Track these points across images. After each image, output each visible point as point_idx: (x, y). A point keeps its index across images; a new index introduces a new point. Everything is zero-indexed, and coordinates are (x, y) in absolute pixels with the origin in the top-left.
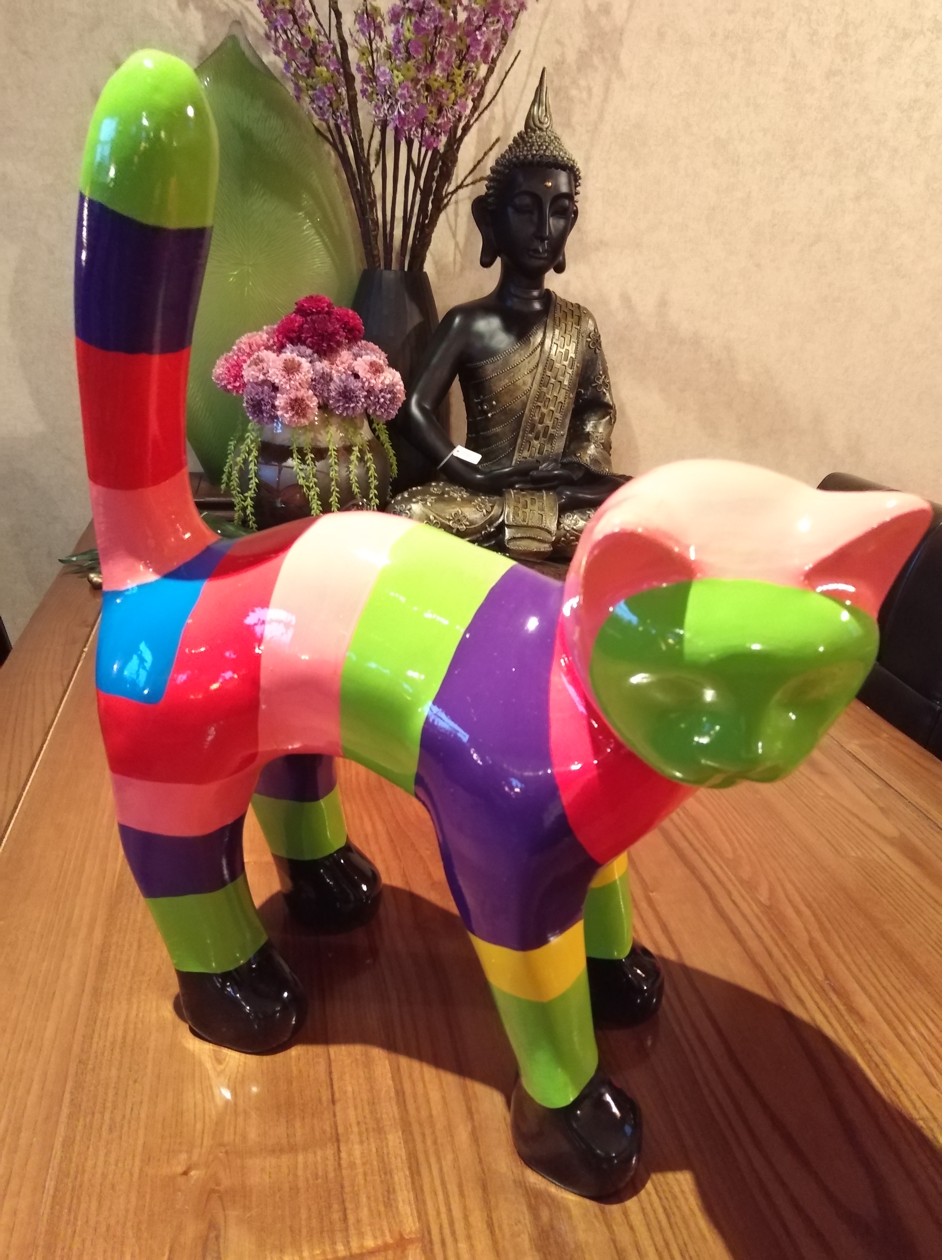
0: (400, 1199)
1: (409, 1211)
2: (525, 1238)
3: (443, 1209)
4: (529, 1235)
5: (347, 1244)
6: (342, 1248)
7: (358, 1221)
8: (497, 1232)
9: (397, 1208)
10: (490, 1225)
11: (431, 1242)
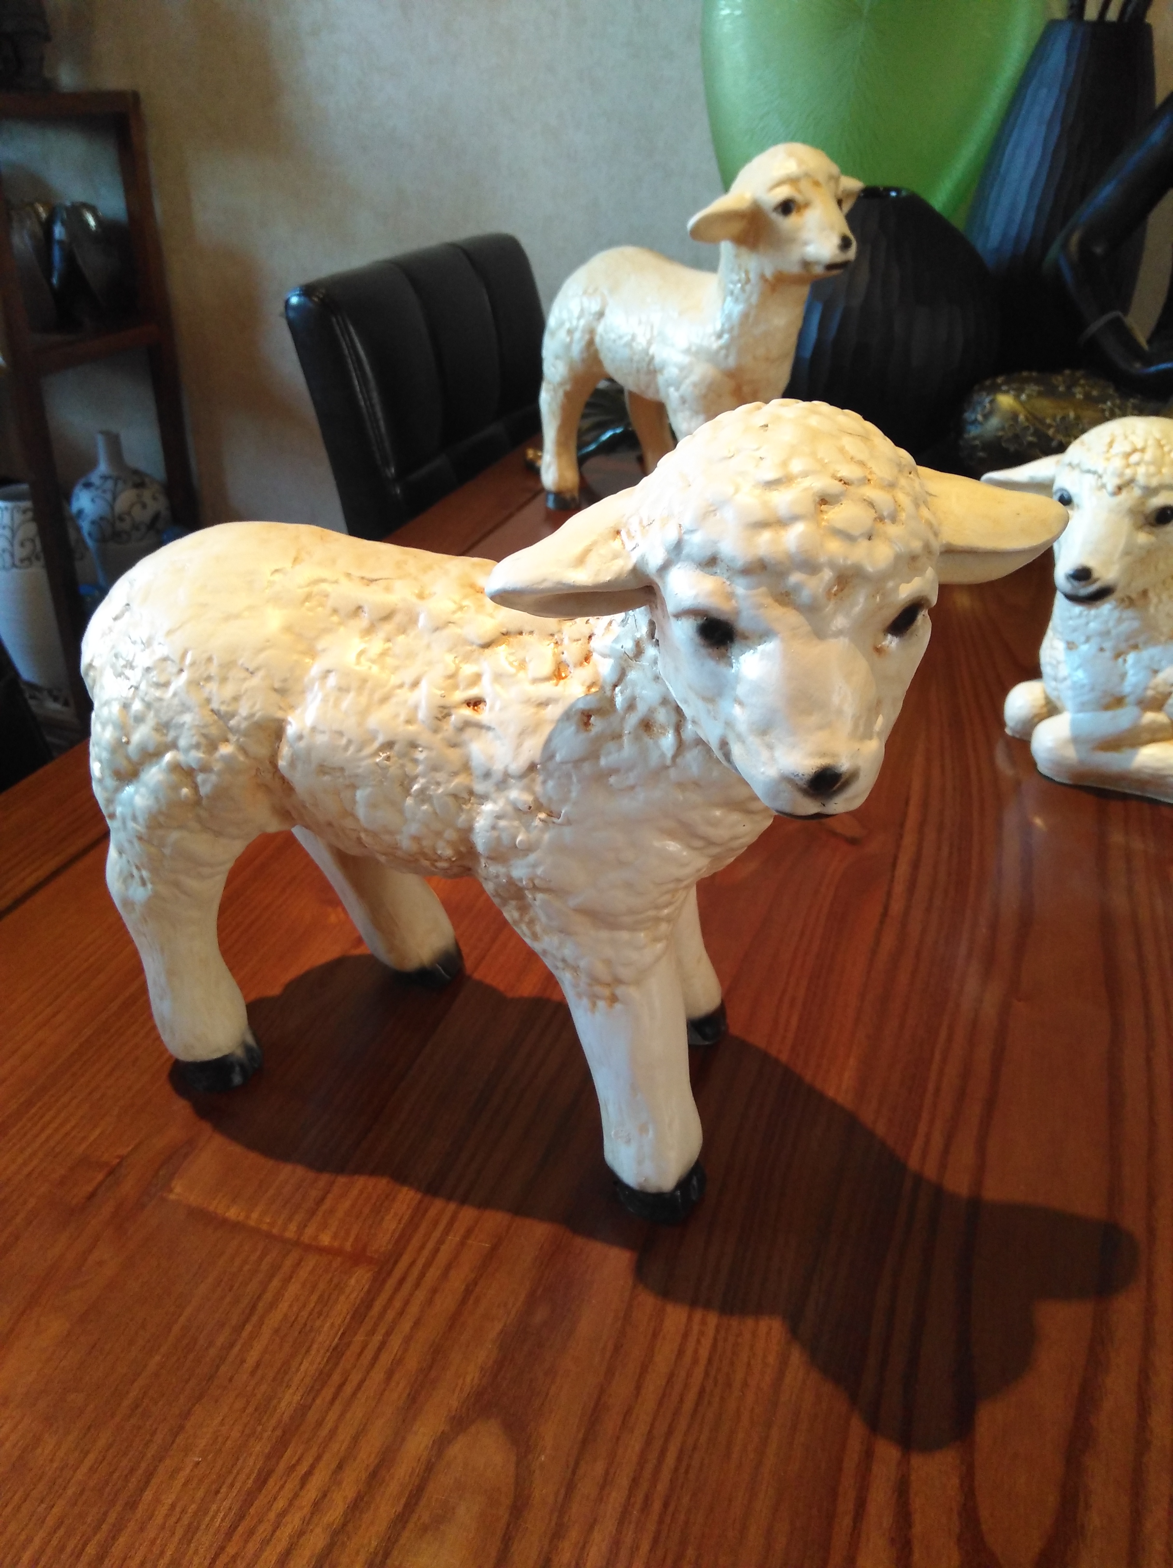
0: (392, 1211)
1: (393, 1226)
2: (498, 1326)
3: (430, 1245)
4: (505, 1326)
5: (302, 1227)
6: (295, 1229)
7: (332, 1211)
8: (471, 1302)
9: (382, 1219)
10: (468, 1291)
11: (389, 1274)
